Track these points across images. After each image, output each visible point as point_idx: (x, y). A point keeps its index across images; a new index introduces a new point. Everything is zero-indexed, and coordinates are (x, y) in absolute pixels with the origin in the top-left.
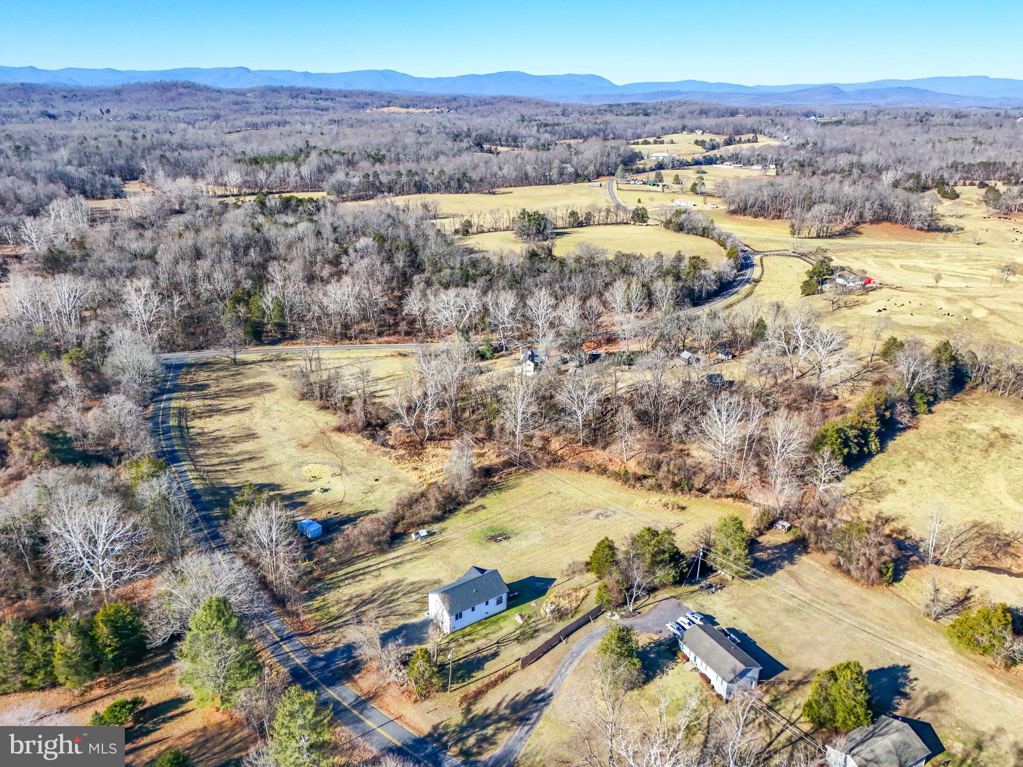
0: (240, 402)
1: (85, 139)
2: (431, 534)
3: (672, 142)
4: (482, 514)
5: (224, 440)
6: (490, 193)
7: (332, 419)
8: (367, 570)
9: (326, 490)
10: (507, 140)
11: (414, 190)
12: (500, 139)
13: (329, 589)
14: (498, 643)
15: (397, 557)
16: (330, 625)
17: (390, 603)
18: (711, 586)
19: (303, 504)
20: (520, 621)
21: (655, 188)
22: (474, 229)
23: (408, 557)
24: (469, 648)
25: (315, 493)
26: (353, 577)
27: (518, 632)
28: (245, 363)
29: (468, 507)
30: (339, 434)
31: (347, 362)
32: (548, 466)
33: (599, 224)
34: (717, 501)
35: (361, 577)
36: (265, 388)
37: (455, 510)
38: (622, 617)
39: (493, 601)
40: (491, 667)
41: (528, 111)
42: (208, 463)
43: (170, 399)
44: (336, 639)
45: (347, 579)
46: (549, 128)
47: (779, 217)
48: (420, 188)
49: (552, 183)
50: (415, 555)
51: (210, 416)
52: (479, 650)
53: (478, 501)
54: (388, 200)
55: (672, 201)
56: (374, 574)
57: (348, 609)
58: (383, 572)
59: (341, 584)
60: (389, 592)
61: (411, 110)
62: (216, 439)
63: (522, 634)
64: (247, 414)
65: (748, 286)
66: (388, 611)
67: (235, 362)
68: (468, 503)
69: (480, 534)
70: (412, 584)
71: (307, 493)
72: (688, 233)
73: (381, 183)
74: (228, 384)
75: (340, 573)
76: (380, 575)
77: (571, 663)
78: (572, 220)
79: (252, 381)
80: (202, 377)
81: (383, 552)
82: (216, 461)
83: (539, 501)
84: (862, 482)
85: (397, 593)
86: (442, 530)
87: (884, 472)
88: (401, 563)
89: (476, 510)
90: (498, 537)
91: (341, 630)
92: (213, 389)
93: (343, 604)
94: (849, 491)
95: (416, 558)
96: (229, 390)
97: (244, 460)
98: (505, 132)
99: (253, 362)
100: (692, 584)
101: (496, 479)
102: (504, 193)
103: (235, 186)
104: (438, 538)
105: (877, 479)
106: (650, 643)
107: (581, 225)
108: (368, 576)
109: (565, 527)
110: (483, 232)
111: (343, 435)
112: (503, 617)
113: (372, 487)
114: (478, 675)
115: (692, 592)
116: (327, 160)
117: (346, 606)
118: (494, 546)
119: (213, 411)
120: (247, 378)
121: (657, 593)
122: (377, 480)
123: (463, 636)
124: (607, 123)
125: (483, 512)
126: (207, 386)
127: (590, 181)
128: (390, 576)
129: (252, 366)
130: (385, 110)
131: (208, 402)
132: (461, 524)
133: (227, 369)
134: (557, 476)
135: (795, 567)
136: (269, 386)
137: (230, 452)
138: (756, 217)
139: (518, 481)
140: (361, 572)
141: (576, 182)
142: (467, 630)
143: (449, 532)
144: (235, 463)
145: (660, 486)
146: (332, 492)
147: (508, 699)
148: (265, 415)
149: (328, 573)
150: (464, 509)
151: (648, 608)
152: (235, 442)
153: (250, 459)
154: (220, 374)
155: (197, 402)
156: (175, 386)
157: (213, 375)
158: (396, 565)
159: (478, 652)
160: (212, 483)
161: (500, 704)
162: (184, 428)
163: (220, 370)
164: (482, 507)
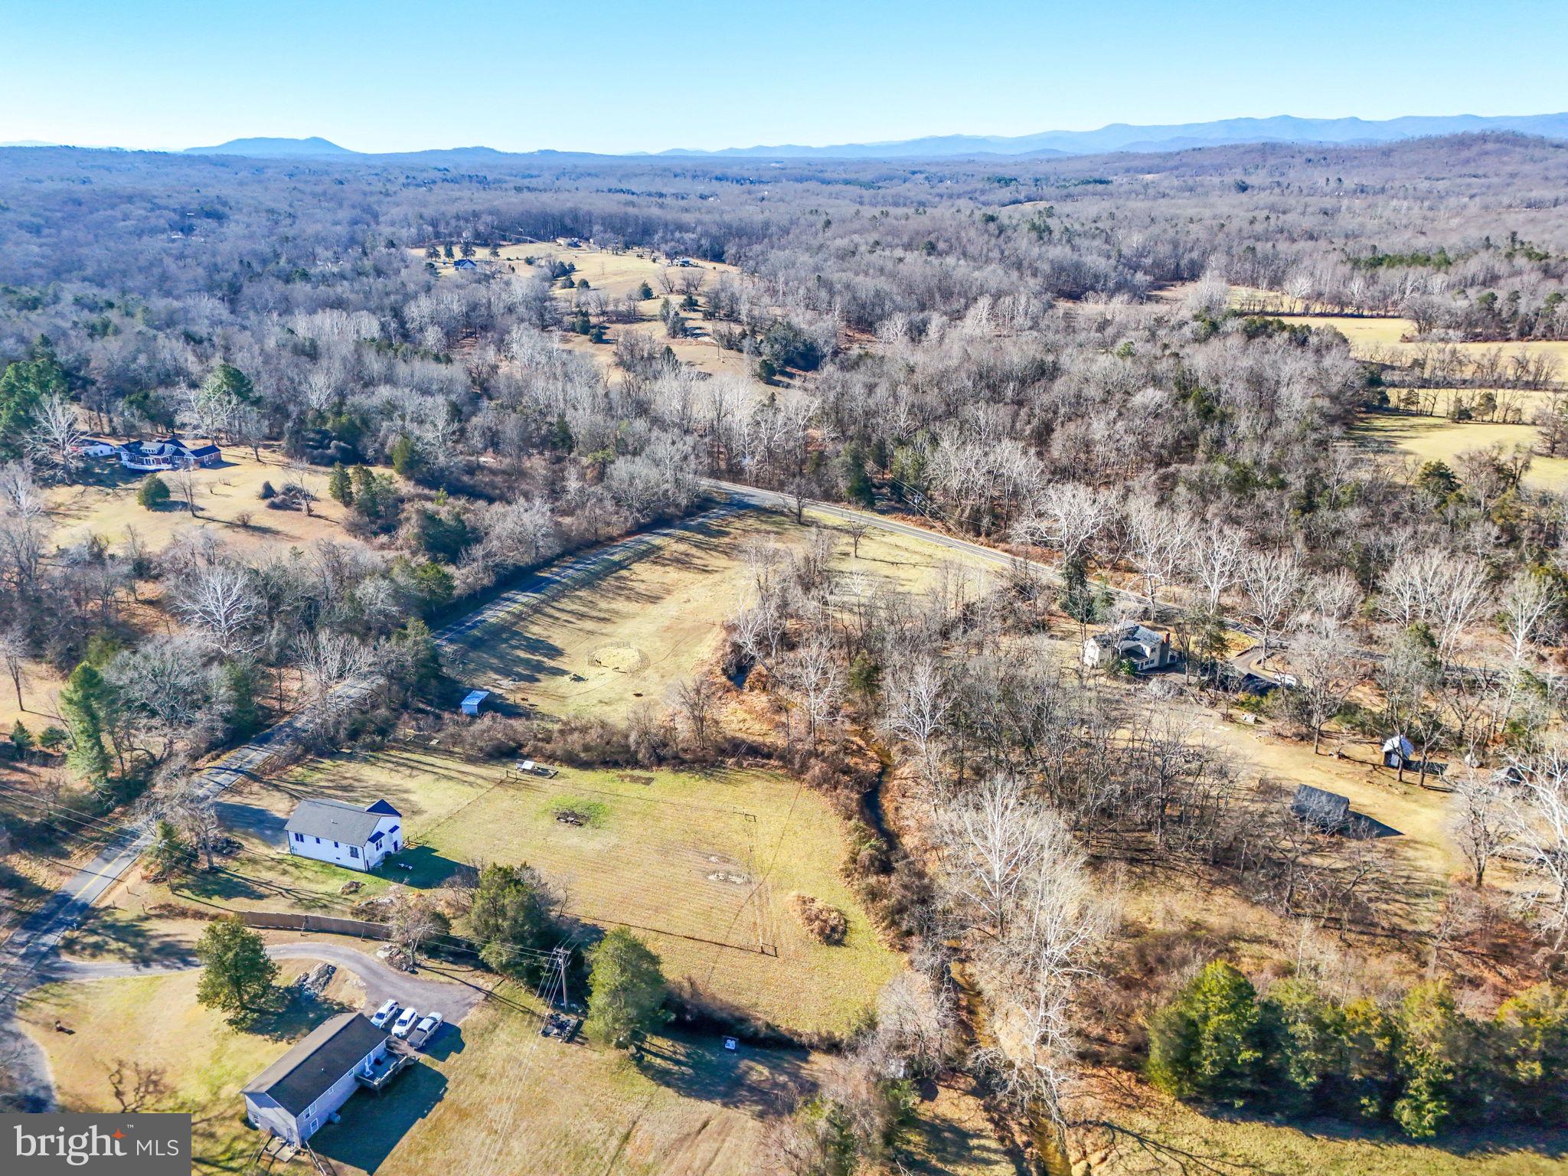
2: (537, 772)
5: (623, 592)
8: (421, 766)
9: (579, 679)
13: (364, 760)
14: (287, 891)
19: (537, 680)
20: (340, 890)
22: (1499, 415)
24: (270, 876)
29: (637, 772)
30: (723, 631)
31: (916, 558)
38: (390, 958)
39: (344, 847)
42: (561, 606)
43: (666, 535)
45: (394, 762)
50: (480, 781)
52: (268, 883)
54: (1450, 346)
56: (415, 773)
59: (380, 764)
67: (801, 521)
68: (643, 767)
74: (749, 541)
75: (405, 755)
82: (571, 607)
84: (1262, 1154)
86: (562, 777)
89: (636, 779)
92: (724, 540)
94: (1183, 1142)
95: (471, 784)
96: (736, 547)
99: (824, 526)
101: (732, 762)
104: (537, 781)
106: (339, 1004)
110: (1520, 422)
111: (723, 636)
113: (621, 699)
115: (528, 1010)
118: (547, 823)
119: (679, 561)
121: (489, 976)
122: (639, 695)
123: (294, 865)
126: (727, 534)
129: (813, 529)
131: (694, 550)
132: (585, 783)
133: (779, 524)
139: (749, 779)
140: (415, 764)
142: (307, 862)
143: (561, 782)
144: (582, 616)
145: (874, 895)
146: (581, 684)
147: (179, 938)
148: (715, 584)
149: (399, 749)
150: (628, 771)
151: (436, 977)
152: (628, 598)
153: (604, 619)
154: (764, 527)
155: (682, 547)
156: (701, 524)
157: (757, 525)
158: (445, 777)
159: (260, 884)
160: (515, 624)
161: (168, 935)
162: (621, 565)
163: (775, 523)
164: (648, 782)
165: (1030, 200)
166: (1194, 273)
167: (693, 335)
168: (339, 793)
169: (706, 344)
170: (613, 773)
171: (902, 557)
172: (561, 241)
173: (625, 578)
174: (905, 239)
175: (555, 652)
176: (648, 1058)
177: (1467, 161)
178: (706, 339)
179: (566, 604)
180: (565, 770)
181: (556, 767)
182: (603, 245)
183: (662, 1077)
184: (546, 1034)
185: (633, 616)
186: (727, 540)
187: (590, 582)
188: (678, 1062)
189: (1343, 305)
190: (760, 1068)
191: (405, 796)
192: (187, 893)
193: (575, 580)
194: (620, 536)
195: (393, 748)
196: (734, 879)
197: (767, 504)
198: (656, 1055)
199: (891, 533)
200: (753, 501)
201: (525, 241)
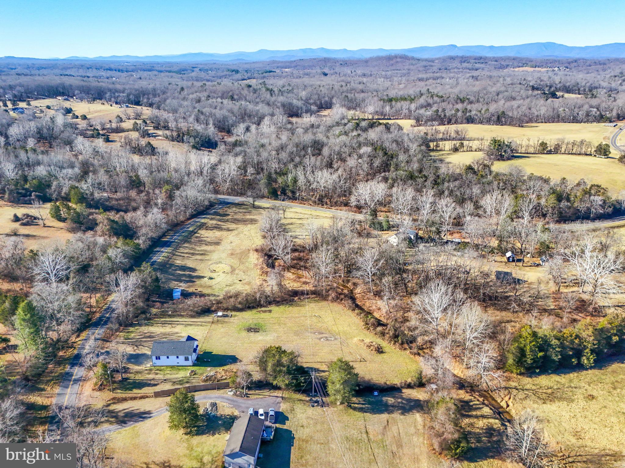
0: (232, 226)
1: (320, 86)
2: (224, 316)
4: (263, 315)
5: (203, 242)
6: (519, 126)
8: (174, 323)
9: (211, 279)
11: (464, 121)
13: (146, 325)
14: (165, 380)
18: (317, 402)
19: (194, 282)
20: (188, 375)
22: (465, 149)
24: (151, 376)
25: (206, 279)
26: (164, 324)
27: (180, 379)
28: (259, 207)
29: (263, 309)
30: (255, 252)
31: (306, 216)
32: (334, 300)
33: (565, 153)
34: (412, 356)
35: (166, 325)
36: (253, 222)
37: (253, 308)
38: (235, 394)
39: (182, 358)
40: (145, 390)
42: (181, 251)
43: (204, 218)
45: (161, 323)
48: (470, 120)
49: (578, 122)
50: (203, 324)
51: (212, 230)
52: (153, 379)
53: (271, 308)
54: (434, 128)
56: (173, 326)
57: (138, 337)
58: (178, 326)
59: (155, 325)
60: (165, 336)
61: (537, 69)
62: (201, 241)
63: (180, 381)
64: (229, 233)
67: (254, 207)
68: (264, 306)
69: (247, 325)
71: (203, 277)
73: (445, 115)
74: (239, 216)
75: (162, 320)
76: (175, 327)
78: (541, 148)
79: (251, 217)
80: (231, 211)
81: (192, 317)
82: (186, 251)
84: (550, 384)
86: (235, 316)
87: (583, 384)
88: (191, 325)
89: (265, 311)
90: (253, 329)
94: (528, 387)
95: (201, 325)
96: (235, 219)
97: (198, 254)
99: (264, 208)
100: (308, 395)
101: (296, 298)
103: (371, 114)
104: (226, 319)
105: (569, 387)
106: (228, 415)
107: (550, 152)
108: (170, 326)
110: (472, 151)
112: (186, 369)
113: (234, 283)
114: (135, 391)
115: (301, 400)
116: (430, 101)
117: (140, 335)
118: (244, 334)
119: (216, 228)
120: (251, 215)
121: (277, 391)
122: (240, 281)
123: (158, 370)
125: (267, 314)
126: (228, 215)
128: (177, 329)
129: (261, 209)
131: (219, 223)
132: (247, 316)
133: (247, 209)
134: (331, 307)
136: (256, 221)
137: (198, 248)
139: (307, 304)
140: (171, 322)
141: (598, 122)
142: (162, 368)
143: (236, 318)
144: (193, 254)
145: (383, 334)
146: (213, 280)
147: (131, 409)
148: (237, 235)
149: (157, 318)
150: (259, 309)
151: (258, 396)
152: (206, 245)
153: (202, 254)
154: (241, 210)
155: (214, 222)
156: (215, 212)
157: (238, 210)
158: (188, 325)
159: (150, 380)
160: (168, 261)
161: (125, 409)
162: (193, 232)
163: (244, 208)
164: (270, 311)
165: (249, 79)
166: (329, 106)
167: (153, 136)
168: (149, 339)
169: (161, 140)
170: (254, 311)
171: (301, 216)
172: (60, 98)
173: (199, 237)
174: (220, 95)
175: (194, 270)
176: (352, 405)
177: (392, 65)
178: (160, 138)
179: (182, 250)
180: (234, 313)
181: (229, 313)
182: (82, 99)
183: (361, 410)
184: (313, 406)
185: (214, 251)
186: (230, 217)
187: (187, 240)
188: (363, 404)
189: (385, 115)
190: (389, 399)
191: (178, 335)
192: (119, 391)
193: (181, 240)
194: (185, 220)
195: (154, 318)
196: (330, 339)
197: (237, 202)
198: (355, 404)
199: (291, 208)
200: (229, 201)
201: (40, 98)
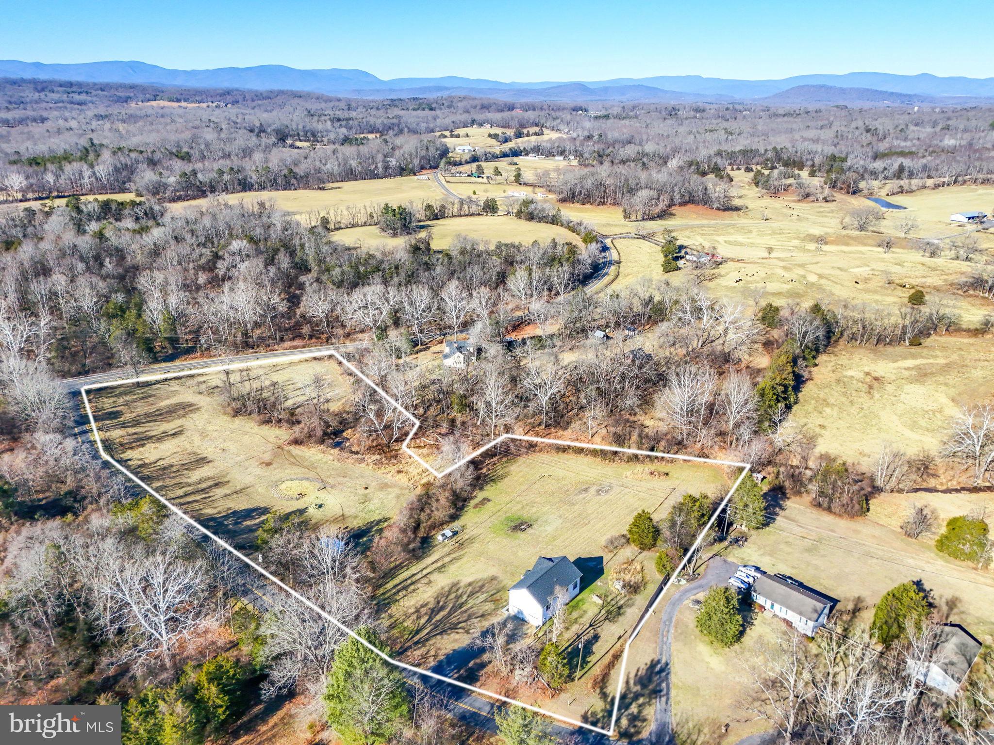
3: (467, 136)
4: (490, 506)
5: (174, 469)
6: (319, 188)
7: (283, 434)
8: (414, 579)
9: (320, 506)
10: (306, 135)
12: (298, 134)
15: (436, 561)
16: (416, 639)
17: (460, 607)
18: (737, 540)
20: (599, 601)
21: (480, 180)
22: (332, 226)
23: (447, 560)
25: (311, 511)
26: (405, 588)
27: (603, 612)
28: (149, 384)
33: (454, 216)
35: (412, 587)
36: (186, 408)
37: (464, 506)
39: (571, 587)
40: (599, 649)
41: (314, 106)
44: (432, 653)
45: (398, 591)
46: (344, 123)
47: (603, 204)
48: (245, 186)
49: (378, 177)
53: (480, 495)
55: (504, 192)
56: (423, 582)
57: (423, 621)
58: (432, 577)
59: (397, 597)
60: (453, 596)
61: (183, 104)
62: (165, 468)
63: (609, 612)
65: (613, 267)
66: (465, 615)
67: (139, 385)
69: (502, 527)
70: (470, 584)
71: (301, 512)
72: (539, 221)
73: (200, 182)
75: (389, 586)
76: (430, 582)
77: (668, 631)
78: (428, 213)
79: (167, 402)
80: (107, 403)
81: (418, 558)
83: (536, 486)
85: (461, 596)
86: (463, 528)
87: (805, 420)
90: (520, 525)
91: (431, 642)
92: (128, 416)
93: (414, 617)
95: (455, 559)
97: (210, 487)
98: (300, 127)
100: (721, 541)
102: (333, 188)
105: (803, 427)
107: (436, 217)
109: (576, 507)
110: (341, 228)
111: (302, 448)
112: (580, 600)
114: (592, 659)
115: (726, 548)
116: (124, 159)
117: (419, 618)
119: (142, 439)
120: (161, 399)
124: (398, 117)
125: (490, 504)
127: (415, 175)
128: (442, 581)
129: (158, 386)
130: (154, 103)
132: (476, 519)
133: (131, 392)
134: (540, 460)
135: (787, 511)
136: (190, 406)
138: (583, 204)
139: (507, 470)
140: (409, 582)
141: (401, 175)
143: (470, 528)
148: (203, 436)
150: (472, 504)
152: (187, 469)
153: (216, 485)
154: (127, 399)
155: (119, 432)
164: (486, 500)
170: (470, 509)
